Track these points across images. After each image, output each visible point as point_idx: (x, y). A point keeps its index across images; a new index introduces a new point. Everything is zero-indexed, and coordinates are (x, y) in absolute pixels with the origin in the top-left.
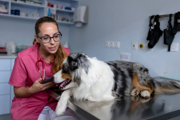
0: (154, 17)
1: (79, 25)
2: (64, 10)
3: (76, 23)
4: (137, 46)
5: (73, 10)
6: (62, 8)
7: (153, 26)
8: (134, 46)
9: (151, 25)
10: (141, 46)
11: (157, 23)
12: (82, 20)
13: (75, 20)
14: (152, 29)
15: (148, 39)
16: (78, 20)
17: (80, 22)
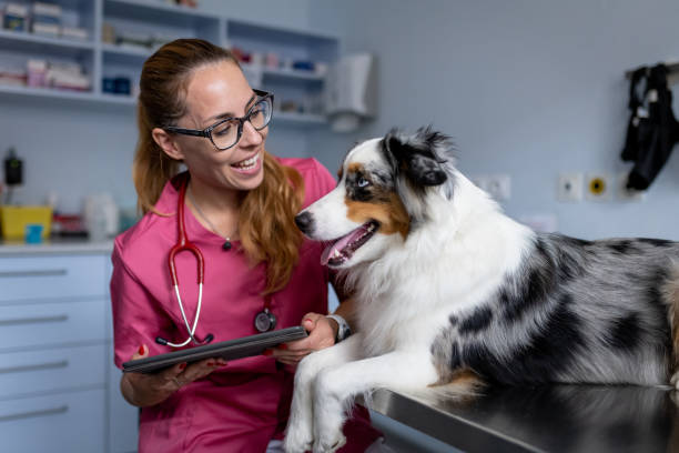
0: (648, 73)
1: (343, 125)
2: (288, 71)
3: (335, 116)
4: (579, 188)
5: (321, 70)
6: (281, 65)
7: (646, 104)
8: (568, 187)
9: (634, 104)
10: (597, 186)
11: (659, 95)
12: (358, 105)
13: (331, 107)
14: (642, 119)
15: (626, 155)
16: (341, 105)
17: (351, 113)
